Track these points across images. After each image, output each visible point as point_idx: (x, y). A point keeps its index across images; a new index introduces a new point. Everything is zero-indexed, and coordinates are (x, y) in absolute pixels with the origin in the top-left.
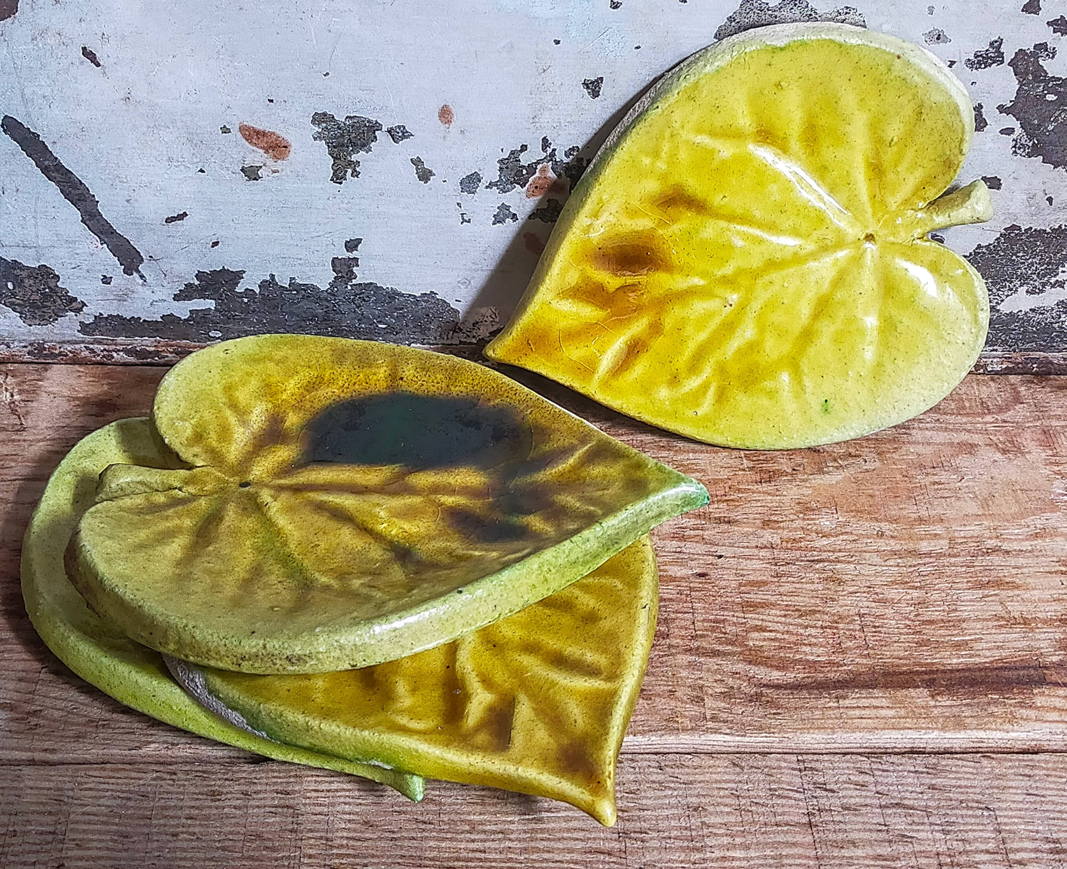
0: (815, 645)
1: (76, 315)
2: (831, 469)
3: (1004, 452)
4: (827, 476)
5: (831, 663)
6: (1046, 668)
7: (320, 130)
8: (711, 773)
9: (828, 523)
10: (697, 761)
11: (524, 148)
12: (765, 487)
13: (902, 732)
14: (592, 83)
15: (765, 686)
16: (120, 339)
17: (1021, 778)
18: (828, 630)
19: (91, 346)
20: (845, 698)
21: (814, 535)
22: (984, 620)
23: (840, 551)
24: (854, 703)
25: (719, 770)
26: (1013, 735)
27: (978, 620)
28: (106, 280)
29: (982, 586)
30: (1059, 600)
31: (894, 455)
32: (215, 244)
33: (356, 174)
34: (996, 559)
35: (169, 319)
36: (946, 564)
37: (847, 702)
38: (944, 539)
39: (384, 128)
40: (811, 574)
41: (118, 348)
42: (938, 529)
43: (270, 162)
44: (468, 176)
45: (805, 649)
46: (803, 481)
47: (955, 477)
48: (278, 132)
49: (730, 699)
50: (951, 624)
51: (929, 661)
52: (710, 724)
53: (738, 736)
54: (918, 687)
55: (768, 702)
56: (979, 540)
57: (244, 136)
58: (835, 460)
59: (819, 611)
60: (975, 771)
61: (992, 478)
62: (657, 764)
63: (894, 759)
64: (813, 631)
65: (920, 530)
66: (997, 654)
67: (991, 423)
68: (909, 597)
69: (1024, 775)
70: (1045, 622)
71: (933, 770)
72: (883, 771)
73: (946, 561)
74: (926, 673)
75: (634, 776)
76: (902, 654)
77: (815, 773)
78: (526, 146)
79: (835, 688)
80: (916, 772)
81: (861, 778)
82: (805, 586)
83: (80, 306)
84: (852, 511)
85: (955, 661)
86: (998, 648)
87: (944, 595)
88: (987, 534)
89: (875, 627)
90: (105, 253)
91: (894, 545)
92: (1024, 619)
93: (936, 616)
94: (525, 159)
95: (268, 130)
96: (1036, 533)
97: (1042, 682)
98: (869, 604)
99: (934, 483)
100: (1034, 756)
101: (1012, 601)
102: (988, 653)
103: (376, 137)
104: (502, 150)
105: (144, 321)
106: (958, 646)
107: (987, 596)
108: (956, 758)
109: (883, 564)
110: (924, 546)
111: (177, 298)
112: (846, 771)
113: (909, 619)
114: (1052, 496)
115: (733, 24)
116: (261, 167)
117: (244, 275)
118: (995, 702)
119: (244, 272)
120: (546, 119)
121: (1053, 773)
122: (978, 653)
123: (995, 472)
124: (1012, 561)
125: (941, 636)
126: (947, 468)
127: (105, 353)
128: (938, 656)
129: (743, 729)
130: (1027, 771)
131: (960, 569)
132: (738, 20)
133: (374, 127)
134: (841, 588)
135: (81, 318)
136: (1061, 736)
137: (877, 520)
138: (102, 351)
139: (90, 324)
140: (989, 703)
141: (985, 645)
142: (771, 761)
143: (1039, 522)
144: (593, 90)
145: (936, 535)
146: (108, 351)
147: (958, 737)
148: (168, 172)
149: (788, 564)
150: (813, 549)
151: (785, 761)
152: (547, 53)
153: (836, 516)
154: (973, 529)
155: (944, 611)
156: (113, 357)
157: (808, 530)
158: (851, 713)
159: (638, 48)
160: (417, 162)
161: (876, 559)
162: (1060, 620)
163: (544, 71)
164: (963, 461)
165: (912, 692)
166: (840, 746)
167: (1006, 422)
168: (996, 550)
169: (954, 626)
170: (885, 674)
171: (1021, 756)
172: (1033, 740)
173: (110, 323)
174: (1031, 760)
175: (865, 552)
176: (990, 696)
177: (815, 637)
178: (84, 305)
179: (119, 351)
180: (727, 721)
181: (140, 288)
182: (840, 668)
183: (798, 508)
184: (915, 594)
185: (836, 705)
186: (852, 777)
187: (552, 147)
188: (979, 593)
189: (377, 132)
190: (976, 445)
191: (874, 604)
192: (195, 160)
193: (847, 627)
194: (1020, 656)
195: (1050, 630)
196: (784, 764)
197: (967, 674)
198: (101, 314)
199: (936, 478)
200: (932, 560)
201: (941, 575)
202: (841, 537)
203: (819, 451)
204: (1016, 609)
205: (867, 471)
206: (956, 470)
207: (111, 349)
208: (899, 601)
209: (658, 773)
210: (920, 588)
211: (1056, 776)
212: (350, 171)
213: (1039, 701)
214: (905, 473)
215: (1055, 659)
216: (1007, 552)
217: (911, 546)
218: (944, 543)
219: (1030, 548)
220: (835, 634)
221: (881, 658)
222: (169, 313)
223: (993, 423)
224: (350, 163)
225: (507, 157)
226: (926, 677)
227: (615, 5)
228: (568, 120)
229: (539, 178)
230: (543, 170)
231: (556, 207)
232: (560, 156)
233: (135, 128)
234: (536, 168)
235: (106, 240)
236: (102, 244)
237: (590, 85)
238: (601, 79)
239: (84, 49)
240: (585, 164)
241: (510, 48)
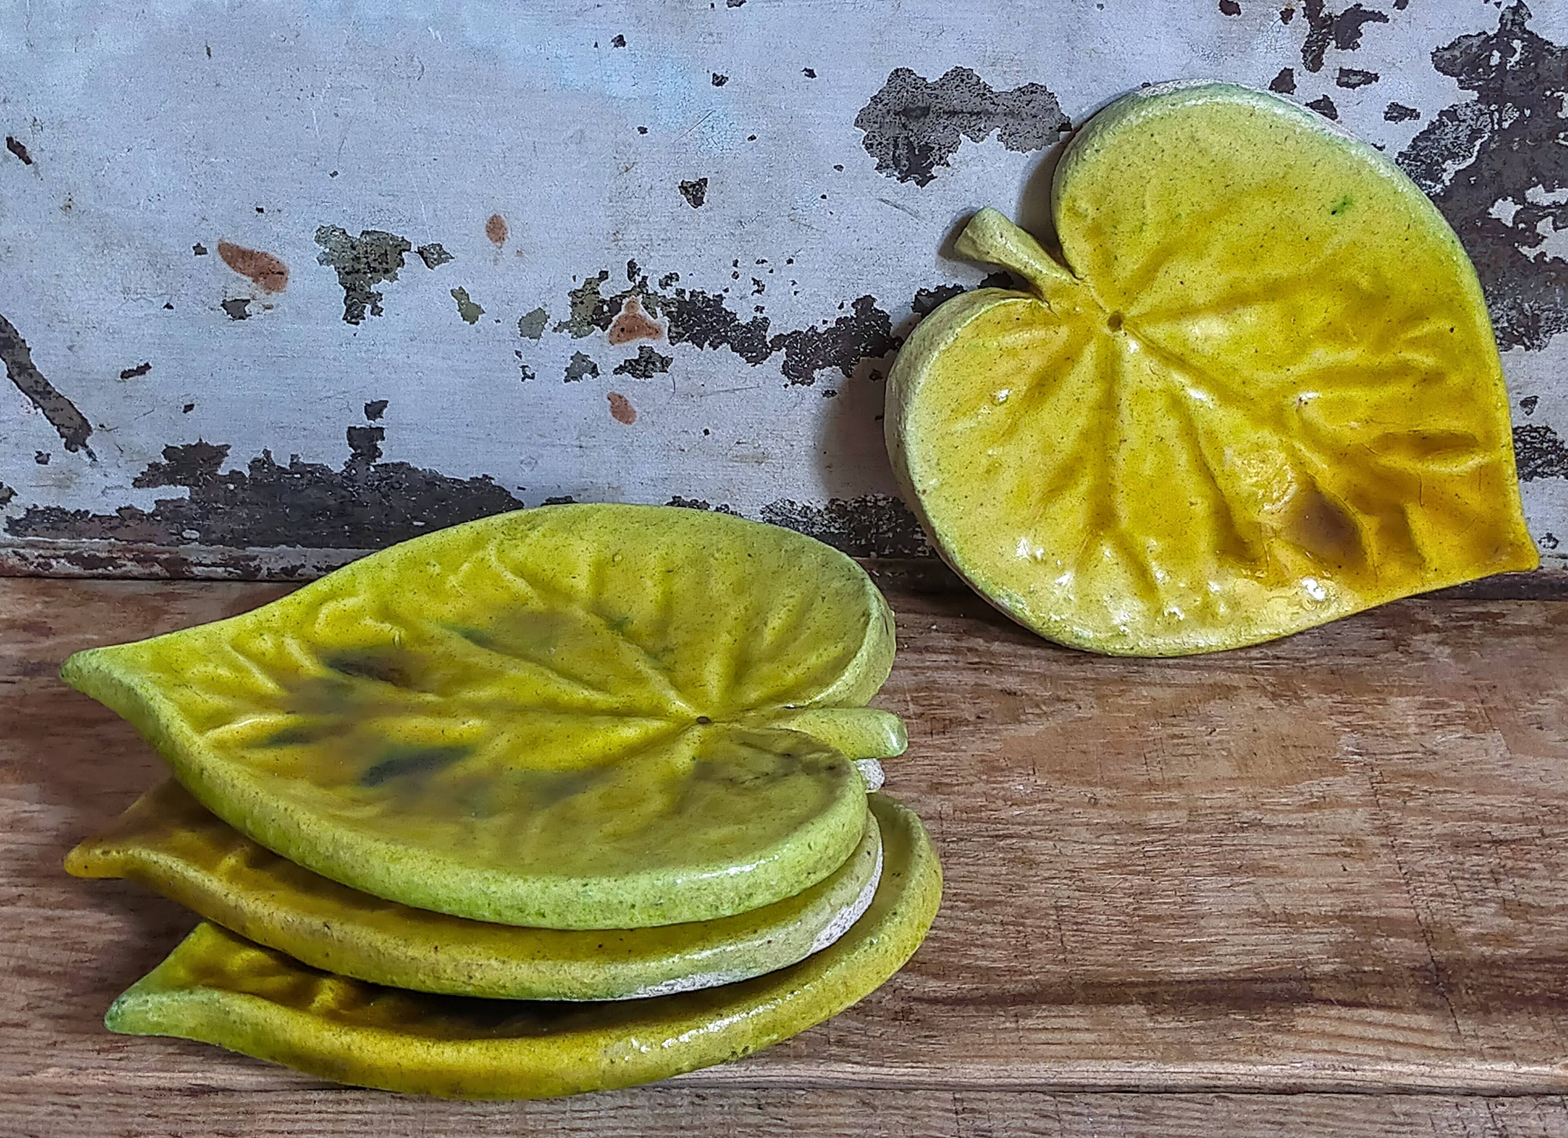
0: (991, 946)
1: (2, 508)
2: (1030, 717)
3: (1274, 696)
4: (1024, 725)
5: (1011, 971)
6: (1313, 980)
7: (327, 250)
8: (830, 1114)
9: (1021, 787)
10: (811, 1099)
11: (604, 275)
12: (937, 740)
13: (1104, 1062)
14: (693, 186)
15: (915, 999)
16: (62, 541)
17: (1268, 1126)
18: (1011, 927)
19: (22, 551)
20: (1026, 1017)
21: (1000, 803)
22: (1231, 916)
23: (1035, 823)
24: (1041, 1024)
25: (842, 1110)
26: (1262, 1068)
27: (1222, 915)
28: (42, 459)
29: (1230, 871)
30: (1338, 890)
31: (1120, 700)
32: (189, 408)
33: (377, 311)
34: (1253, 837)
35: (127, 514)
36: (1183, 842)
37: (1030, 1023)
38: (1183, 808)
39: (414, 248)
40: (993, 854)
41: (57, 553)
42: (1175, 796)
43: (261, 294)
44: (529, 314)
45: (975, 951)
46: (991, 732)
47: (1203, 728)
48: (271, 253)
49: (867, 1016)
50: (1185, 920)
51: (1149, 969)
52: (834, 1050)
53: (872, 1065)
54: (1132, 1003)
55: (918, 1020)
56: (1231, 811)
57: (225, 258)
58: (1038, 706)
59: (1000, 902)
60: (1204, 1116)
61: (1255, 730)
62: (755, 1102)
63: (1091, 1099)
64: (989, 928)
65: (1150, 797)
66: (1246, 961)
67: (1257, 659)
68: (1127, 884)
69: (1273, 1123)
70: (1316, 919)
71: (1145, 1114)
72: (1074, 1114)
73: (1183, 838)
74: (1144, 984)
75: (720, 1117)
76: (1110, 960)
77: (977, 1115)
78: (607, 272)
79: (1014, 1003)
80: (1121, 1116)
81: (1041, 1124)
82: (983, 869)
83: (6, 495)
84: (1056, 772)
85: (1185, 970)
86: (1248, 953)
87: (1177, 882)
88: (1243, 803)
89: (1076, 923)
90: (40, 421)
91: (1111, 817)
92: (1287, 915)
93: (1164, 910)
94: (606, 291)
95: (257, 250)
96: (1312, 803)
97: (1308, 999)
98: (1070, 893)
99: (1174, 736)
100: (1289, 1097)
101: (1271, 892)
102: (1233, 960)
103: (402, 260)
104: (574, 278)
105: (94, 516)
106: (1191, 950)
107: (1238, 885)
108: (1180, 1099)
109: (1095, 841)
110: (1154, 818)
111: (138, 483)
112: (1023, 1115)
113: (1128, 915)
114: (1338, 755)
115: (880, 106)
116: (249, 301)
117: (228, 452)
118: (1240, 1026)
119: (229, 447)
120: (632, 235)
121: (1316, 1120)
122: (1218, 959)
123: (1259, 723)
124: (1276, 839)
125: (1169, 936)
126: (1192, 718)
127: (41, 560)
128: (1162, 962)
129: (879, 1056)
130: (1278, 1118)
131: (1201, 849)
132: (886, 101)
133: (402, 246)
134: (1032, 872)
135: (8, 511)
136: (1329, 1072)
137: (1089, 783)
138: (37, 558)
139: (21, 520)
140: (1230, 1027)
141: (1229, 950)
142: (918, 1099)
143: (1317, 788)
144: (694, 196)
145: (1171, 804)
146: (44, 557)
147: (1184, 1070)
148: (124, 307)
149: (962, 840)
150: (997, 821)
151: (936, 1099)
152: (630, 145)
153: (1032, 779)
154: (1224, 797)
155: (1175, 903)
156: (51, 567)
157: (993, 796)
158: (1034, 1036)
159: (752, 138)
160: (460, 294)
161: (1085, 835)
162: (1339, 918)
163: (627, 170)
164: (1215, 707)
165: (1123, 1010)
166: (1017, 1081)
167: (1278, 658)
168: (1255, 824)
169: (1187, 923)
170: (1085, 986)
171: (1270, 1098)
172: (1291, 1076)
173: (48, 519)
174: (1284, 1104)
175: (1070, 825)
176: (1232, 1016)
177: (992, 936)
178: (13, 493)
179: (59, 557)
180: (858, 1047)
181: (88, 470)
182: (1024, 978)
183: (980, 767)
184: (1136, 880)
185: (1013, 1025)
186: (1029, 1123)
187: (641, 274)
188: (1227, 881)
189: (403, 254)
190: (1236, 688)
191: (1077, 894)
192: (159, 292)
193: (1038, 922)
194: (1278, 964)
195: (1324, 930)
196: (933, 1104)
197: (1201, 987)
198: (35, 506)
199: (1176, 731)
200: (1163, 837)
201: (1172, 855)
202: (1038, 806)
203: (1015, 694)
204: (1275, 902)
205: (1081, 719)
206: (1206, 719)
207: (48, 555)
208: (1113, 890)
209: (754, 1114)
210: (1145, 873)
211: (1319, 1124)
212: (369, 307)
213: (1302, 1023)
214: (1133, 724)
215: (1327, 968)
216: (1270, 827)
217: (1134, 818)
218: (1182, 816)
219: (1302, 823)
220: (1019, 932)
221: (1082, 965)
222: (127, 505)
223: (1260, 659)
224: (369, 296)
225: (580, 287)
226: (1144, 990)
227: (719, 81)
228: (662, 237)
229: (626, 317)
230: (631, 306)
231: (650, 357)
232: (653, 286)
233: (79, 247)
234: (621, 304)
235: (42, 402)
236: (35, 408)
237: (690, 190)
238: (705, 180)
239: (10, 140)
240: (687, 297)
241: (580, 138)
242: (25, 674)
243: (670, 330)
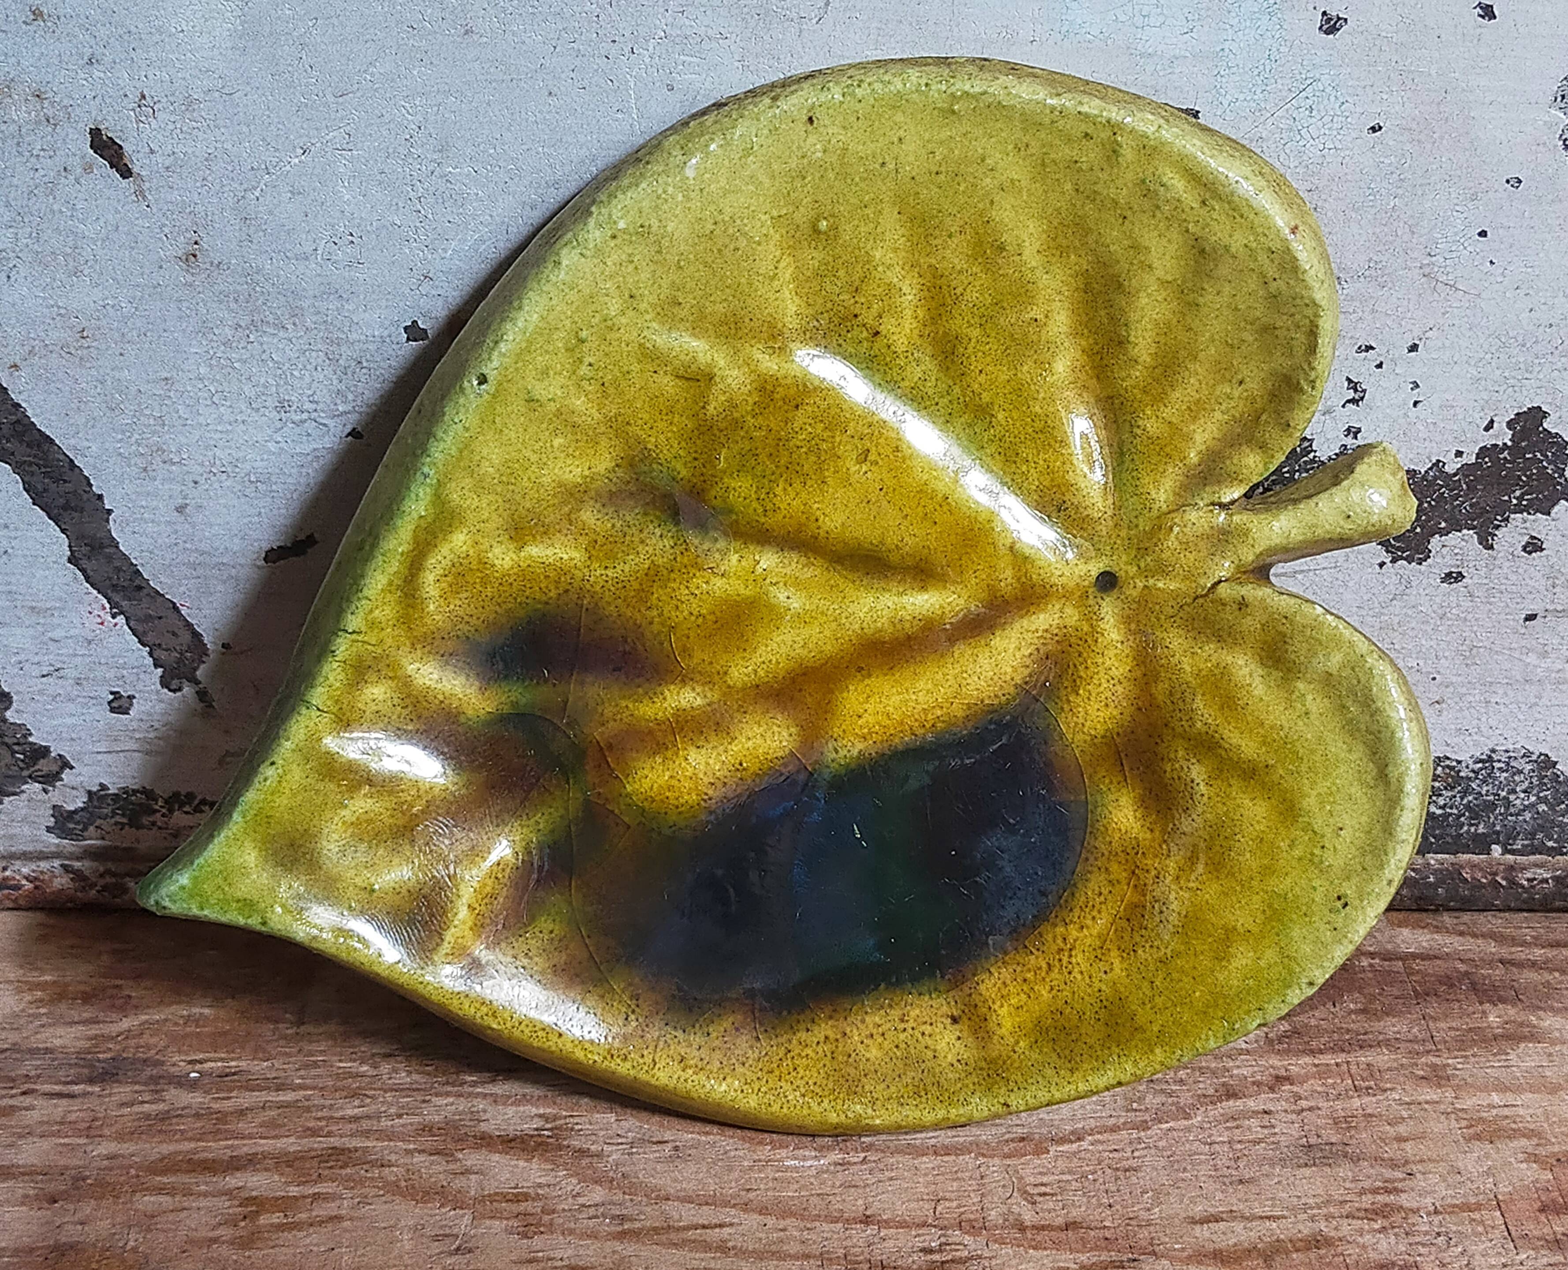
1: (45, 791)
16: (145, 847)
28: (119, 705)
83: (55, 768)
90: (119, 639)
105: (204, 801)
127: (109, 880)
135: (55, 796)
138: (102, 876)
139: (75, 812)
146: (114, 875)
159: (1376, 129)
173: (124, 810)
178: (65, 764)
192: (339, 409)
198: (103, 787)
227: (1331, 25)
233: (205, 329)
235: (124, 603)
236: (114, 616)
239: (95, 133)
242: (91, 1081)
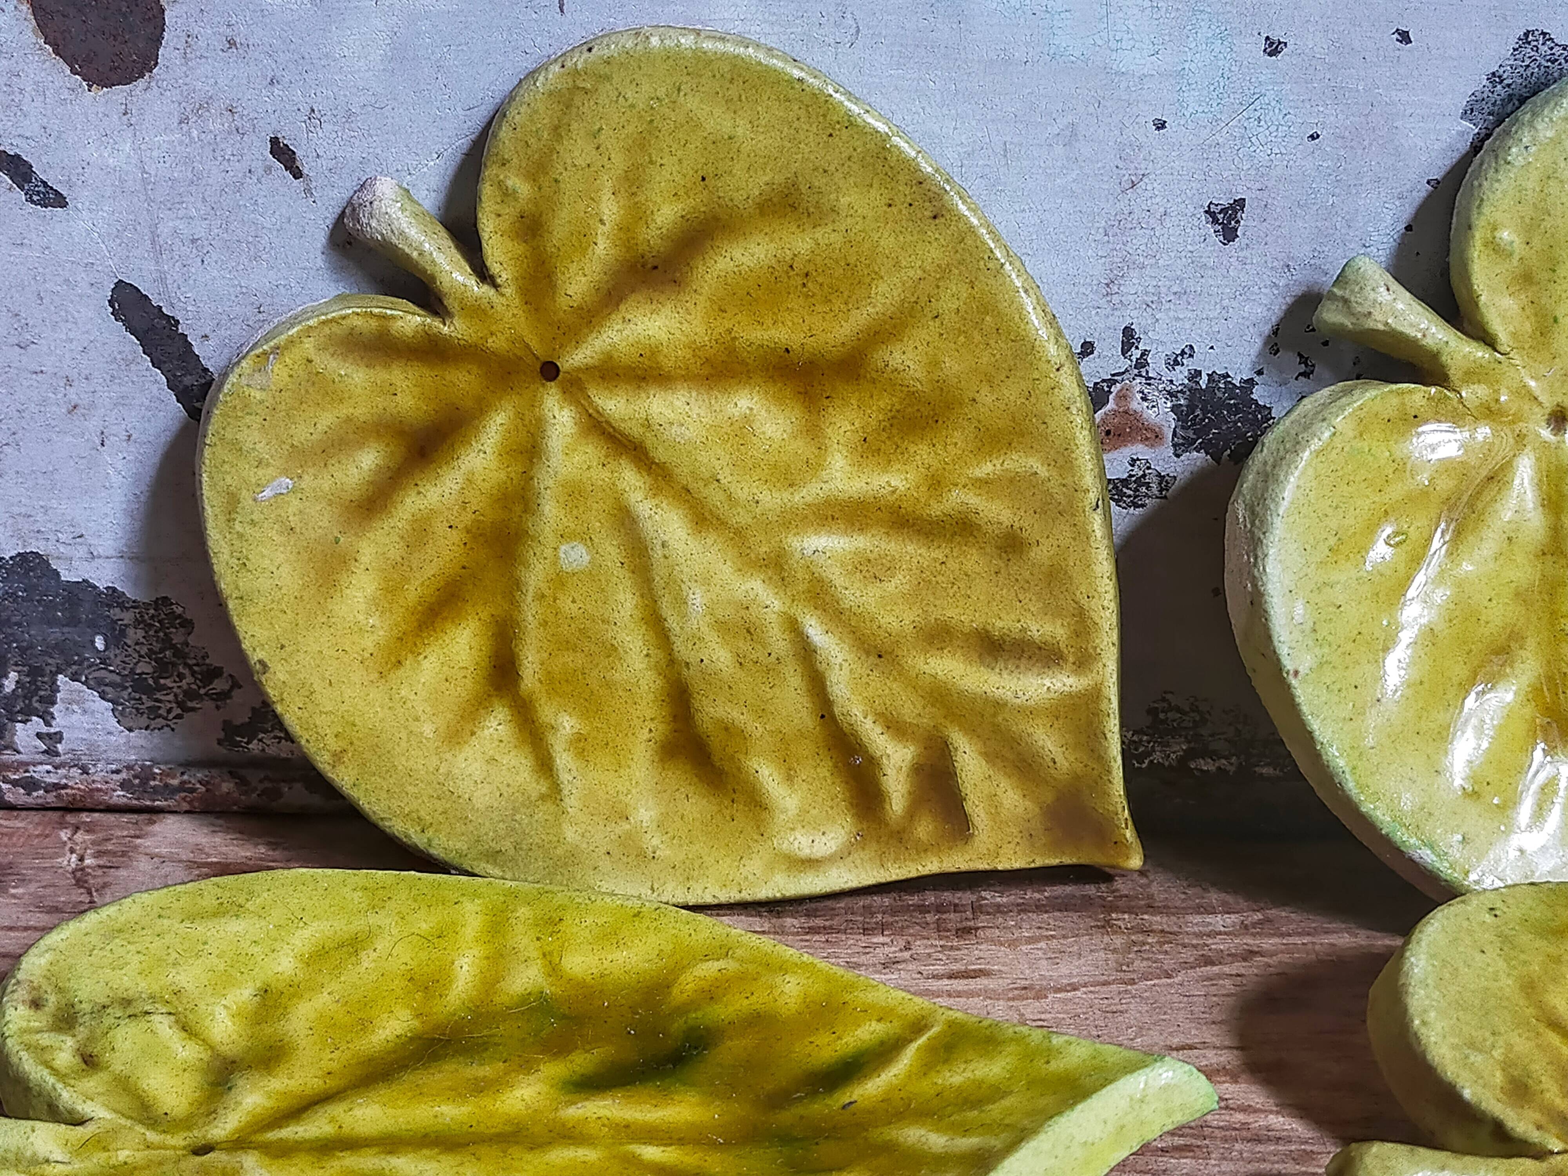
1: (218, 707)
11: (1088, 348)
14: (1224, 210)
78: (1093, 344)
83: (228, 687)
94: (1090, 372)
115: (1499, 87)
120: (1132, 286)
127: (267, 784)
132: (1508, 81)
135: (226, 712)
138: (261, 781)
139: (242, 726)
144: (1225, 227)
152: (1140, 148)
156: (280, 795)
159: (1313, 137)
163: (1133, 185)
178: (235, 683)
187: (1141, 347)
227: (1273, 48)
228: (1175, 289)
229: (1115, 413)
230: (1123, 397)
231: (1144, 476)
232: (1156, 365)
234: (1110, 392)
237: (1220, 216)
238: (1241, 203)
239: (274, 141)
240: (1203, 382)
241: (1071, 135)
243: (1175, 434)
